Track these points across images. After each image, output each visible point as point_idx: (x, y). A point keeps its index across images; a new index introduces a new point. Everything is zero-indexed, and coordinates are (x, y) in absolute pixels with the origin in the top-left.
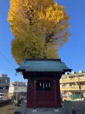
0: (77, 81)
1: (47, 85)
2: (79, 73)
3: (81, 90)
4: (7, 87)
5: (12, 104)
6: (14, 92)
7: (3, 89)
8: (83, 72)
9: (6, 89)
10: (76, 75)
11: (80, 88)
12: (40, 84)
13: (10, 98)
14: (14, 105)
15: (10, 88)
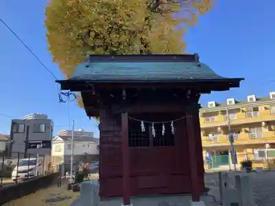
0: (222, 125)
1: (163, 127)
2: (228, 104)
3: (234, 144)
4: (48, 144)
5: (59, 184)
6: (65, 156)
7: (36, 147)
8: (236, 102)
9: (43, 147)
10: (219, 109)
11: (232, 140)
12: (142, 125)
13: (56, 170)
14: (65, 186)
15: (54, 146)
